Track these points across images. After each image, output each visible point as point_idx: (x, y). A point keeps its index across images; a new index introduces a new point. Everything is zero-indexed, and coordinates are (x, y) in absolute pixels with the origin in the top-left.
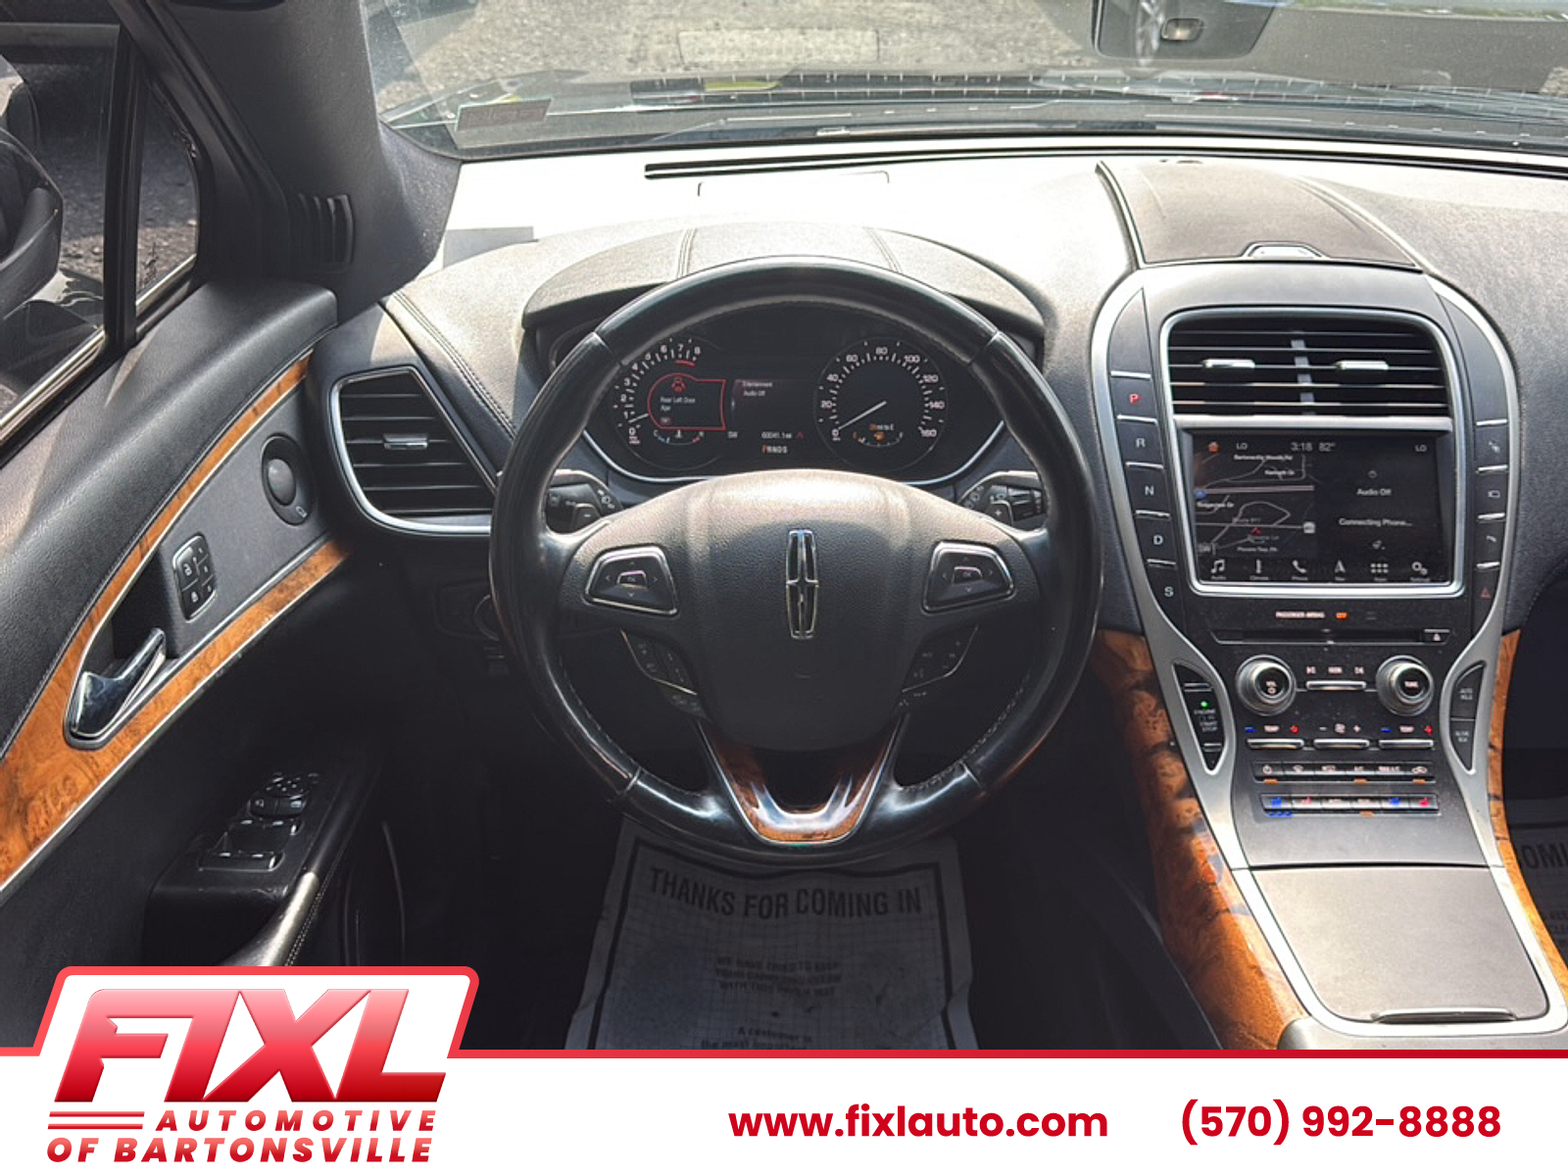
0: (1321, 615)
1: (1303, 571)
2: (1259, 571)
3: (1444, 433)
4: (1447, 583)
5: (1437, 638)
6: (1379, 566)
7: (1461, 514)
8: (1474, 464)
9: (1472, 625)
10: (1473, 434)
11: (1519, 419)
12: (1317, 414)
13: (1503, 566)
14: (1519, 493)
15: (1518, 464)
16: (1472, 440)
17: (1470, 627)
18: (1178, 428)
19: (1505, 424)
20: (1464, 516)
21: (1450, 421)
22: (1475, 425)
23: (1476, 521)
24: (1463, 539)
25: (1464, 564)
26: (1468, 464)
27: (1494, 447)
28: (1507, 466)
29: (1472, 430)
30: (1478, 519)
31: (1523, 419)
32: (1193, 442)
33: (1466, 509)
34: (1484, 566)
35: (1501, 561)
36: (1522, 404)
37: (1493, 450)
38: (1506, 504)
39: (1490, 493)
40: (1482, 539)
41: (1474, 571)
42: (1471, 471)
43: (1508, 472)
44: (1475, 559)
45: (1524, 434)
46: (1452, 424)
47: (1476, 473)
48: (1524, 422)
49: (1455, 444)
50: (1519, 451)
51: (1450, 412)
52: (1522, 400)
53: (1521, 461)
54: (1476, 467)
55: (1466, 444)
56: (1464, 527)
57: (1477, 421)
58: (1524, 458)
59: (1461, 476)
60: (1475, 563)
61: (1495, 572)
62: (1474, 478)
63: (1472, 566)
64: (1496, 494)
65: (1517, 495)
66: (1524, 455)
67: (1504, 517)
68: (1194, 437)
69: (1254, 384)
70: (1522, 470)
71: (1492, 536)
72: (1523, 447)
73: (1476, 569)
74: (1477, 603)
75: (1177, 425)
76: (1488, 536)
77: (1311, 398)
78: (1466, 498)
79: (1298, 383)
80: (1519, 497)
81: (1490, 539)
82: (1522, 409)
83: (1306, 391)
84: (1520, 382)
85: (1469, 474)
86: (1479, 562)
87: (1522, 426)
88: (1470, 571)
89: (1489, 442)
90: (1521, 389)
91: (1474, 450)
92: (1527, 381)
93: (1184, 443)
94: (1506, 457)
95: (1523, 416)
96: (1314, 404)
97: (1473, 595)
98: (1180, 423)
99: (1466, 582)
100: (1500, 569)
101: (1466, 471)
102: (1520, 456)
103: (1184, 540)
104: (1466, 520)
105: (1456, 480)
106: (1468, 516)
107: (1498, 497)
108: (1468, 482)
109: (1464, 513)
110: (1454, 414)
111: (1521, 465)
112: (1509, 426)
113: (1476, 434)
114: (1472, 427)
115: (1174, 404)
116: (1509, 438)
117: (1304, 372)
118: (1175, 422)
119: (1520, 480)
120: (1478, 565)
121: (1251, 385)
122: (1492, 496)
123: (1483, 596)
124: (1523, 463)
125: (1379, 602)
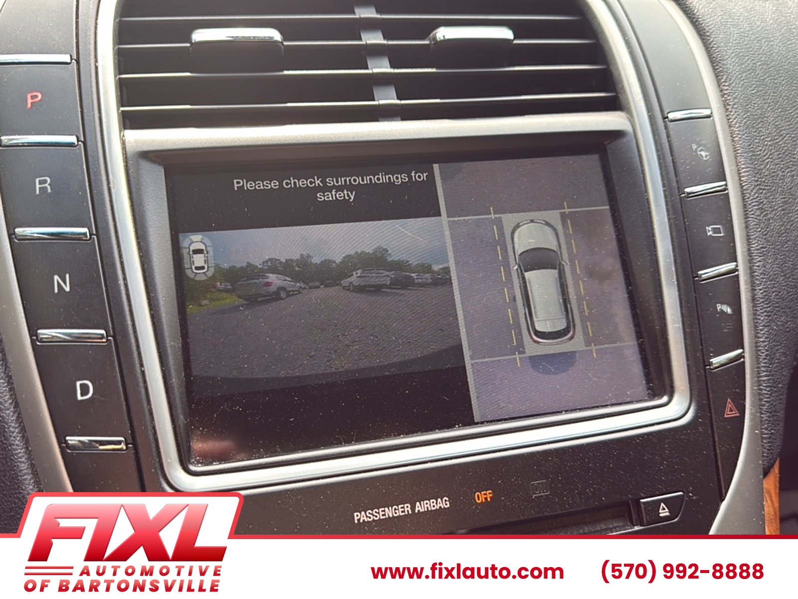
0: (443, 503)
3: (617, 135)
4: (665, 399)
5: (664, 512)
7: (668, 271)
8: (675, 184)
9: (718, 475)
10: (668, 136)
11: (724, 110)
12: (403, 119)
13: (747, 355)
14: (747, 227)
15: (738, 178)
16: (667, 144)
17: (716, 479)
18: (129, 154)
19: (709, 117)
20: (674, 273)
21: (625, 116)
22: (667, 120)
23: (694, 281)
24: (679, 314)
25: (688, 360)
26: (666, 184)
27: (699, 153)
28: (724, 183)
29: (663, 128)
30: (697, 277)
31: (730, 110)
32: (162, 181)
33: (675, 260)
34: (716, 361)
35: (743, 348)
36: (723, 88)
37: (699, 158)
38: (734, 247)
39: (707, 228)
40: (709, 310)
41: (705, 370)
42: (672, 195)
43: (726, 192)
44: (704, 350)
45: (736, 132)
46: (630, 120)
47: (681, 198)
48: (732, 114)
49: (639, 151)
50: (736, 159)
51: (623, 101)
52: (723, 80)
53: (741, 173)
54: (678, 187)
55: (657, 150)
56: (677, 293)
57: (669, 113)
58: (743, 168)
59: (657, 205)
60: (705, 357)
61: (737, 369)
62: (680, 206)
63: (701, 363)
64: (716, 231)
65: (745, 230)
66: (743, 164)
67: (735, 270)
68: (163, 170)
69: (286, 72)
70: (744, 188)
71: (722, 303)
72: (738, 152)
73: (710, 366)
74: (717, 432)
75: (127, 150)
76: (718, 305)
77: (392, 91)
78: (672, 241)
79: (367, 68)
80: (748, 232)
81: (721, 309)
82: (725, 94)
83: (383, 80)
84: (715, 55)
85: (668, 200)
86: (711, 354)
87: (731, 120)
88: (700, 371)
89: (693, 145)
90: (717, 65)
91: (671, 161)
92: (724, 53)
93: (144, 184)
94: (720, 168)
95: (730, 105)
96: (398, 102)
97: (711, 417)
98: (132, 146)
99: (695, 393)
100: (744, 363)
101: (666, 197)
102: (737, 166)
103: (145, 382)
104: (678, 280)
105: (650, 213)
106: (680, 274)
107: (722, 235)
108: (671, 213)
109: (674, 269)
110: (629, 103)
111: (742, 181)
112: (713, 119)
113: (671, 133)
114: (663, 124)
115: (122, 111)
116: (717, 137)
117: (376, 51)
118: (123, 143)
119: (745, 205)
120: (711, 360)
121: (281, 73)
122: (710, 235)
123: (727, 415)
124: (743, 176)
125: (552, 458)
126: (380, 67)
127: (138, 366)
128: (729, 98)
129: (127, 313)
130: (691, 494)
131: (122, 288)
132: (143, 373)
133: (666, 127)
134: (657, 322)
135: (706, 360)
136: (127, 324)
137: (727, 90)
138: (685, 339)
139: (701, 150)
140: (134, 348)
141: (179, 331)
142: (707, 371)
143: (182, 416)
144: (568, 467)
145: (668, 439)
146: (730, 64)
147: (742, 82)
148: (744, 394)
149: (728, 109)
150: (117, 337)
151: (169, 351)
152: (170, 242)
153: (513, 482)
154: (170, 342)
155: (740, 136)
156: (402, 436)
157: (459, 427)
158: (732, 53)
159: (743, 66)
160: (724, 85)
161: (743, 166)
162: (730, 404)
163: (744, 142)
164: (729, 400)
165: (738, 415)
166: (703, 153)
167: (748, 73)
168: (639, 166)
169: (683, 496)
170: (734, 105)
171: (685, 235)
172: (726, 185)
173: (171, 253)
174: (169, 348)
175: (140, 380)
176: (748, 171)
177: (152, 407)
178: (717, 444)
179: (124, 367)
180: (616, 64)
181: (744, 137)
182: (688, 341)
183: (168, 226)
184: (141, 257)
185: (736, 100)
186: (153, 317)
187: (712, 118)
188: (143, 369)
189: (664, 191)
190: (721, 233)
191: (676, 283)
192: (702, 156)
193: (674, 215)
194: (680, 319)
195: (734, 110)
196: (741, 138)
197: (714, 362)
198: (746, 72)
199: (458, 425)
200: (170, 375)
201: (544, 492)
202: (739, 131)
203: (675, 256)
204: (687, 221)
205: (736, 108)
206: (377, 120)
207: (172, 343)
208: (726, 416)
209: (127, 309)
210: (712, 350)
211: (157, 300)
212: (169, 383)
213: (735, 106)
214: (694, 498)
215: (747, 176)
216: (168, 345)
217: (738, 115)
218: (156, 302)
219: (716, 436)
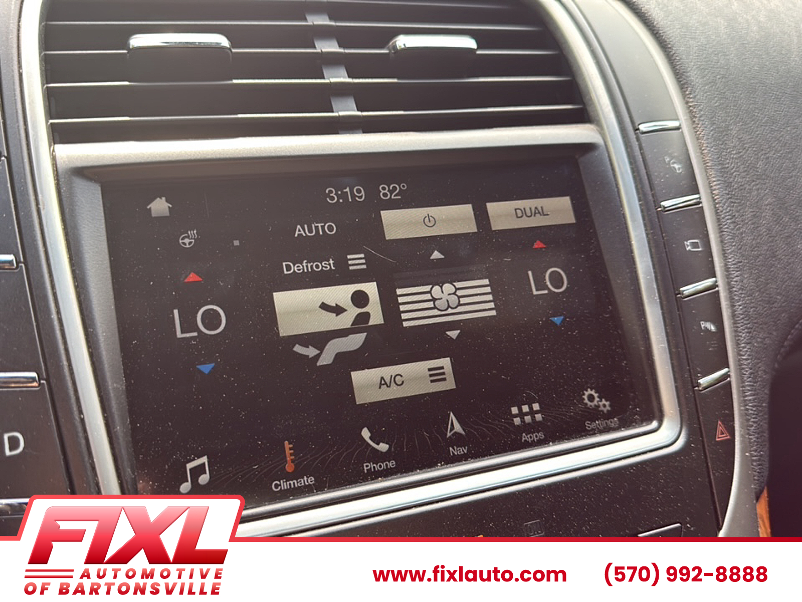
1: (383, 447)
2: (290, 467)
3: (587, 148)
4: (655, 424)
6: (525, 408)
7: (649, 288)
8: (651, 198)
9: (714, 502)
10: (641, 148)
11: (691, 122)
12: (364, 132)
13: (732, 374)
14: (722, 242)
15: (709, 191)
16: (640, 157)
17: (712, 507)
18: (60, 170)
19: (678, 128)
20: (656, 291)
21: (595, 129)
22: (638, 131)
23: (676, 298)
24: (664, 334)
25: (676, 381)
26: (642, 198)
27: (672, 166)
28: (697, 196)
29: (635, 140)
30: (680, 294)
31: (697, 122)
32: (99, 201)
33: (656, 277)
34: (704, 381)
35: (728, 367)
36: (688, 100)
37: (672, 170)
38: (712, 262)
39: (685, 242)
40: (694, 329)
41: (694, 391)
42: (648, 210)
43: (701, 205)
44: (692, 370)
45: (704, 145)
46: (600, 133)
47: (657, 212)
48: (699, 126)
49: (612, 164)
50: (706, 172)
51: (592, 114)
52: (687, 93)
53: (712, 187)
54: (654, 201)
55: (631, 163)
56: (660, 312)
57: (639, 124)
58: (714, 181)
59: (634, 220)
60: (693, 378)
61: (723, 389)
62: (657, 220)
63: (690, 384)
64: (695, 245)
65: (720, 244)
66: (713, 177)
67: (715, 286)
68: (100, 188)
69: (235, 81)
70: (716, 201)
71: (706, 321)
72: (709, 164)
73: (698, 387)
74: (710, 457)
75: (58, 166)
76: (702, 322)
77: (352, 103)
78: (652, 257)
79: (323, 78)
80: (723, 247)
81: (704, 327)
82: (691, 106)
83: (341, 90)
84: (678, 67)
85: (645, 214)
86: (699, 375)
87: (698, 133)
88: (689, 394)
89: (665, 157)
90: (681, 77)
91: (645, 174)
92: (687, 65)
93: (78, 204)
94: (693, 181)
95: (696, 117)
96: (359, 113)
97: (703, 441)
98: (64, 162)
99: (685, 416)
100: (730, 382)
101: (642, 211)
102: (708, 179)
103: (85, 431)
104: (660, 298)
105: (627, 228)
106: (662, 291)
107: (700, 249)
108: (648, 228)
109: (655, 286)
110: (598, 115)
111: (713, 194)
112: (682, 132)
113: (643, 145)
114: (635, 136)
115: (51, 124)
116: (687, 150)
117: (332, 60)
118: (54, 159)
119: (718, 219)
120: (699, 381)
121: (230, 82)
122: (689, 250)
123: (719, 438)
124: (715, 190)
125: (545, 495)
126: (338, 77)
127: (76, 413)
128: (695, 110)
129: (62, 352)
130: (688, 525)
131: (56, 323)
132: (82, 421)
133: (638, 139)
134: (641, 343)
135: (694, 381)
136: (63, 365)
137: (692, 102)
138: (671, 359)
139: (674, 163)
140: (71, 392)
141: (122, 371)
142: (696, 392)
143: (129, 470)
144: (562, 503)
145: (662, 467)
146: (694, 76)
147: (705, 95)
148: (733, 415)
149: (694, 121)
150: (51, 381)
151: (112, 395)
152: (109, 269)
153: (505, 524)
154: (112, 383)
155: (708, 149)
156: (380, 479)
157: (441, 465)
158: (694, 66)
159: (705, 79)
160: (689, 98)
161: (714, 179)
162: (720, 427)
163: (712, 155)
164: (719, 422)
165: (728, 437)
166: (676, 166)
167: (710, 85)
168: (613, 180)
169: (681, 527)
170: (700, 117)
171: (664, 250)
172: (700, 198)
173: (110, 281)
174: (111, 392)
175: (80, 429)
176: (719, 184)
177: (95, 460)
178: (711, 470)
179: (60, 414)
180: (582, 74)
181: (712, 150)
182: (675, 362)
183: (106, 251)
184: (76, 287)
185: (702, 113)
186: (91, 355)
187: (681, 130)
188: (82, 416)
189: (640, 205)
190: (699, 248)
191: (658, 300)
192: (675, 169)
193: (651, 229)
194: (665, 339)
195: (701, 123)
196: (709, 150)
197: (701, 383)
198: (708, 85)
199: (441, 463)
200: (113, 422)
201: (538, 534)
202: (708, 143)
203: (655, 273)
204: (666, 236)
205: (703, 120)
206: (337, 133)
207: (115, 385)
208: (717, 440)
209: (61, 347)
210: (699, 370)
211: (96, 336)
212: (112, 432)
213: (702, 119)
214: (692, 529)
215: (719, 188)
216: (110, 388)
217: (706, 127)
218: (95, 338)
219: (709, 460)
